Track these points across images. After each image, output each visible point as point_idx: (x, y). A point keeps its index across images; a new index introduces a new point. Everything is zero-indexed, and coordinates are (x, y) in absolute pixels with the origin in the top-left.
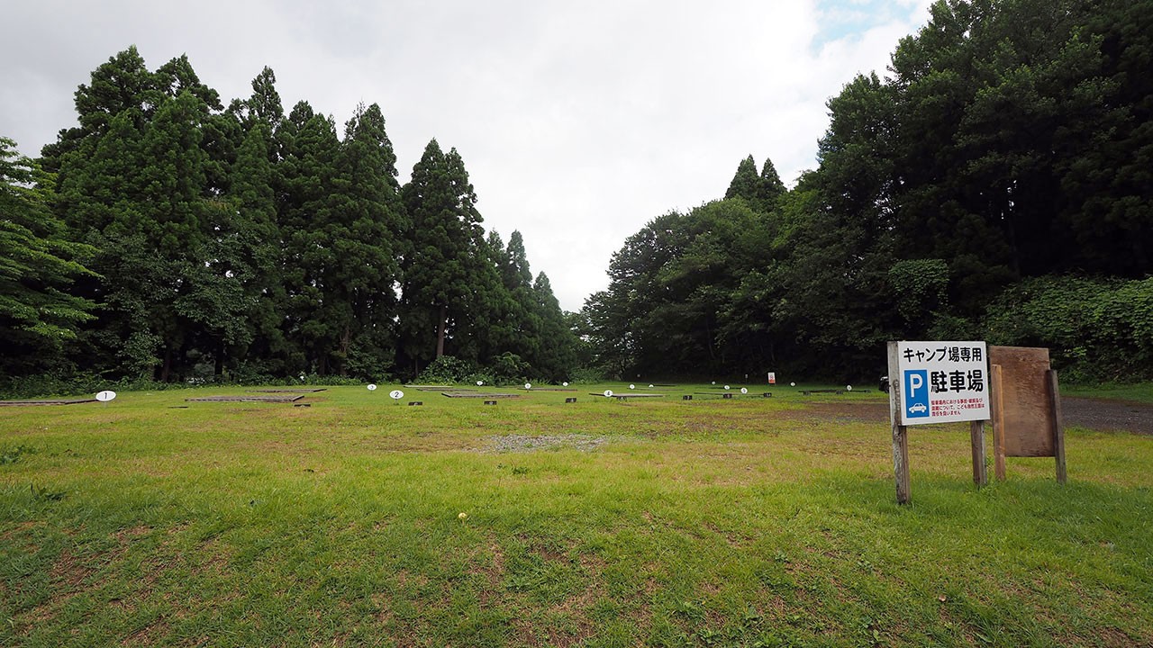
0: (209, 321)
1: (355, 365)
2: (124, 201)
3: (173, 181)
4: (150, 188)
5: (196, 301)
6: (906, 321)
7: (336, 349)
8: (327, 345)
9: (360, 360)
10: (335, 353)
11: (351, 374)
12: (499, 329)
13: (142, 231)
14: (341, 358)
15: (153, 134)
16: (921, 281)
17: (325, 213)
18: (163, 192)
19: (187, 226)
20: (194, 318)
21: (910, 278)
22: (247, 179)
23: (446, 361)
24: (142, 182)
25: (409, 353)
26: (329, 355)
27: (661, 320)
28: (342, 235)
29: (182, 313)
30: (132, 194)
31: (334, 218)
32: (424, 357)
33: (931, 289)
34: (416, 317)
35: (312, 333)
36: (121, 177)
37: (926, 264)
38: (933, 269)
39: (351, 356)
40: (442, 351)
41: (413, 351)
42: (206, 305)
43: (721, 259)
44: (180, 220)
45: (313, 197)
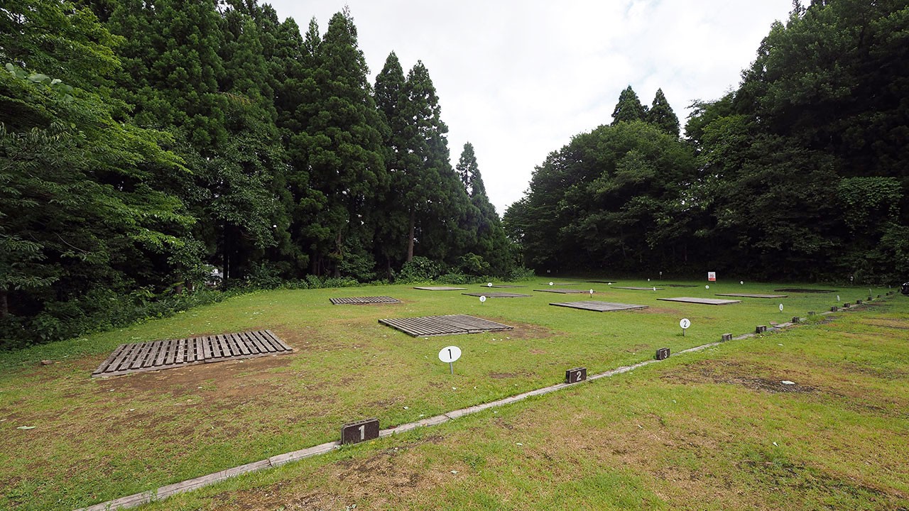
0: (247, 225)
1: (346, 265)
2: (147, 88)
3: (198, 69)
4: (174, 76)
5: (233, 203)
6: (852, 230)
7: (332, 251)
8: (325, 248)
9: (351, 261)
10: (331, 255)
11: (344, 274)
12: (465, 232)
13: (173, 123)
14: (337, 259)
15: (170, 13)
16: (873, 196)
17: (326, 117)
18: (189, 81)
19: (216, 120)
20: (233, 221)
21: (863, 193)
22: (249, 76)
23: (423, 262)
24: (163, 68)
25: (387, 255)
26: (325, 257)
27: (595, 226)
28: (345, 139)
29: (222, 216)
30: (153, 80)
31: (334, 122)
32: (398, 258)
33: (885, 204)
34: (397, 221)
35: (317, 236)
36: (140, 60)
37: (881, 181)
38: (887, 186)
39: (345, 258)
40: (412, 252)
41: (389, 253)
42: (244, 208)
43: (651, 173)
44: (208, 113)
45: (311, 100)
